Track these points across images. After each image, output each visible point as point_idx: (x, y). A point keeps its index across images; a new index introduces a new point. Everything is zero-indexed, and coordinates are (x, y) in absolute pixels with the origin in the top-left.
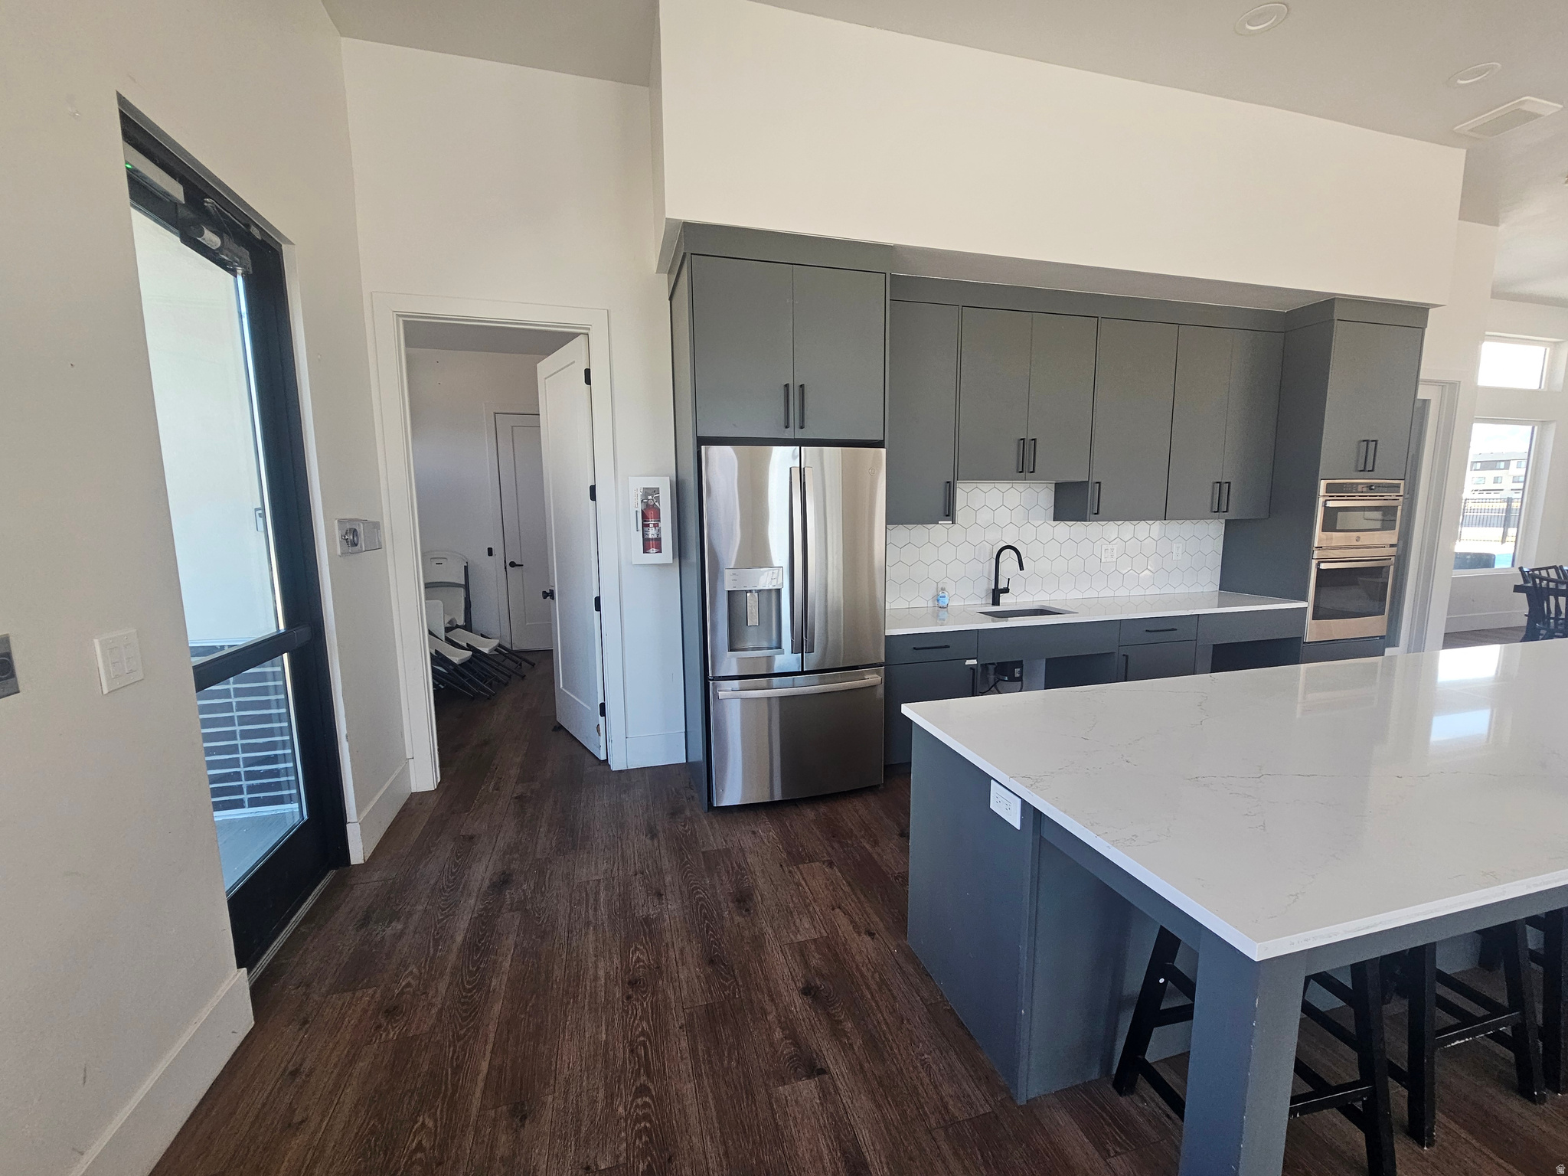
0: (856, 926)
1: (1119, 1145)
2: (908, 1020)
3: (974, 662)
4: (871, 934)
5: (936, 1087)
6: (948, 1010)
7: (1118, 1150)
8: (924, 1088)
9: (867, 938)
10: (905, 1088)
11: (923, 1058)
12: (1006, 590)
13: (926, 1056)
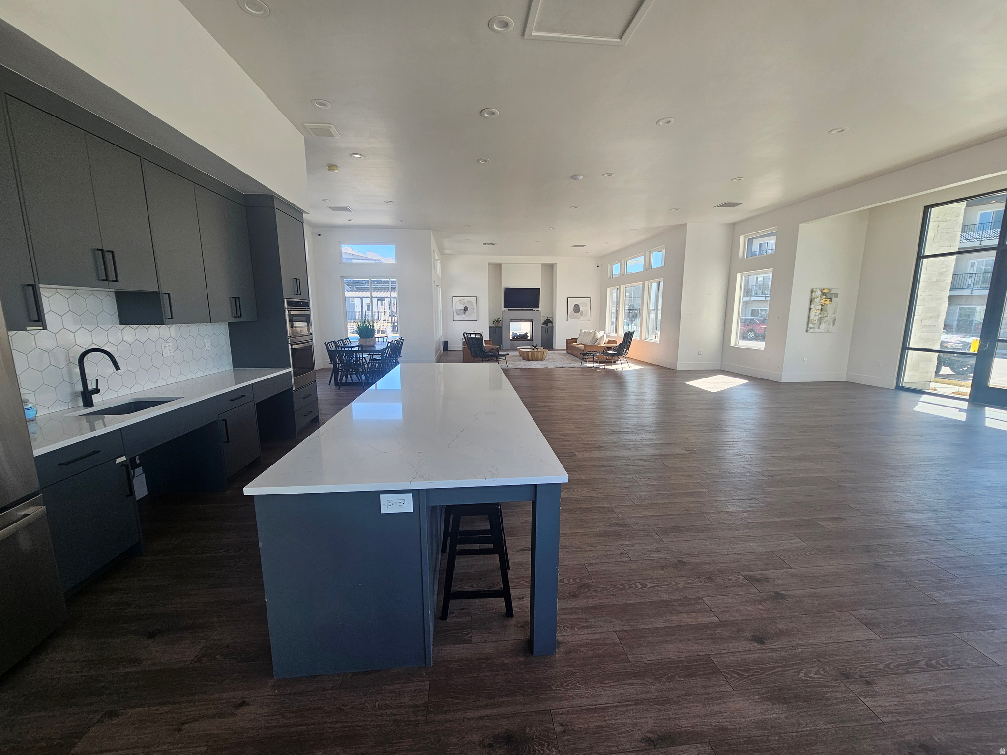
0: (221, 715)
1: (468, 634)
2: (343, 705)
3: (124, 458)
4: (243, 704)
5: (401, 707)
6: (352, 676)
7: (469, 635)
8: (398, 715)
9: (245, 709)
10: (392, 728)
11: (377, 706)
12: (97, 391)
13: (377, 704)
